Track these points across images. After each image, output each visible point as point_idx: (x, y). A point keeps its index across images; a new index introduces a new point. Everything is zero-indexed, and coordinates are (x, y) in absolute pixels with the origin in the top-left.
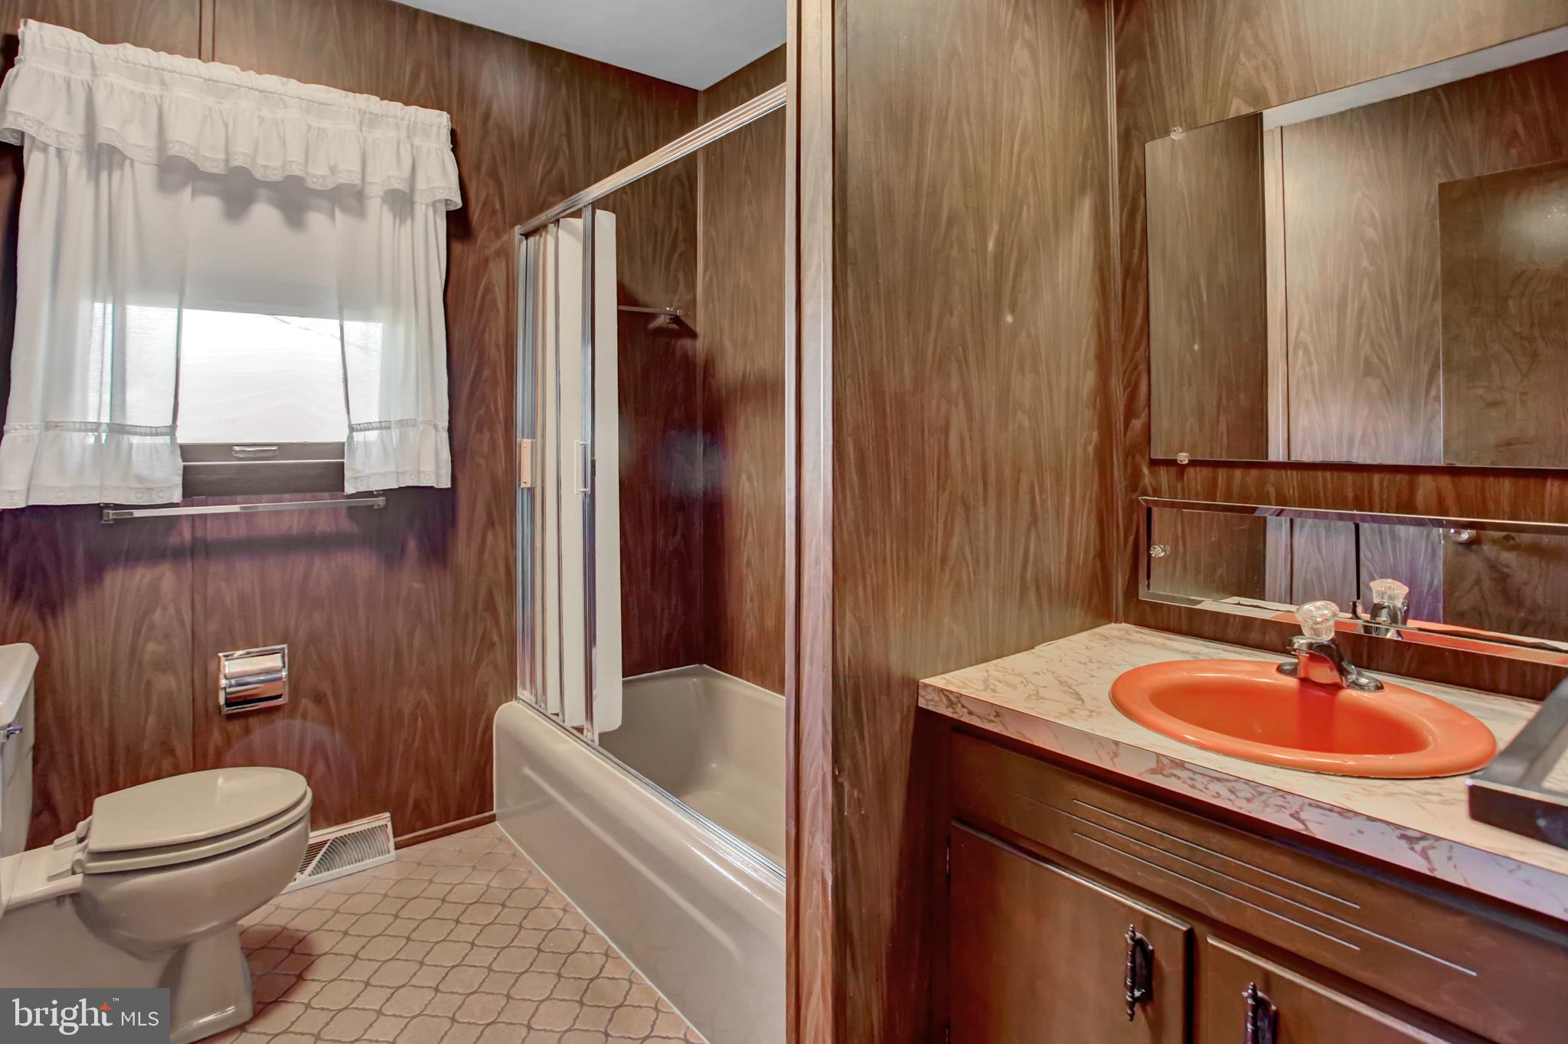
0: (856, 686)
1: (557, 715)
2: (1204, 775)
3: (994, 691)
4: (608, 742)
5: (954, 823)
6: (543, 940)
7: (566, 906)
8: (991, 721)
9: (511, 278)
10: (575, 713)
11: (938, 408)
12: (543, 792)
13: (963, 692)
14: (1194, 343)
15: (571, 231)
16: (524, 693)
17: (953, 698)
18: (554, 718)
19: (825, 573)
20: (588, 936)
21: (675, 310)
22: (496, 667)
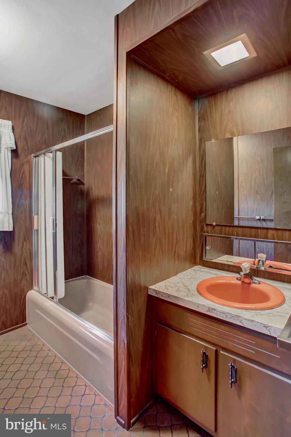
0: (132, 290)
1: (46, 294)
2: (219, 312)
3: (168, 289)
4: (61, 302)
5: (157, 323)
6: (43, 360)
7: (49, 349)
8: (167, 298)
9: (30, 168)
10: (51, 293)
11: (153, 215)
12: (41, 315)
13: (160, 290)
14: (217, 191)
15: (49, 157)
16: (35, 288)
17: (157, 292)
18: (45, 295)
19: (124, 262)
20: (56, 357)
21: (78, 177)
22: (27, 280)
